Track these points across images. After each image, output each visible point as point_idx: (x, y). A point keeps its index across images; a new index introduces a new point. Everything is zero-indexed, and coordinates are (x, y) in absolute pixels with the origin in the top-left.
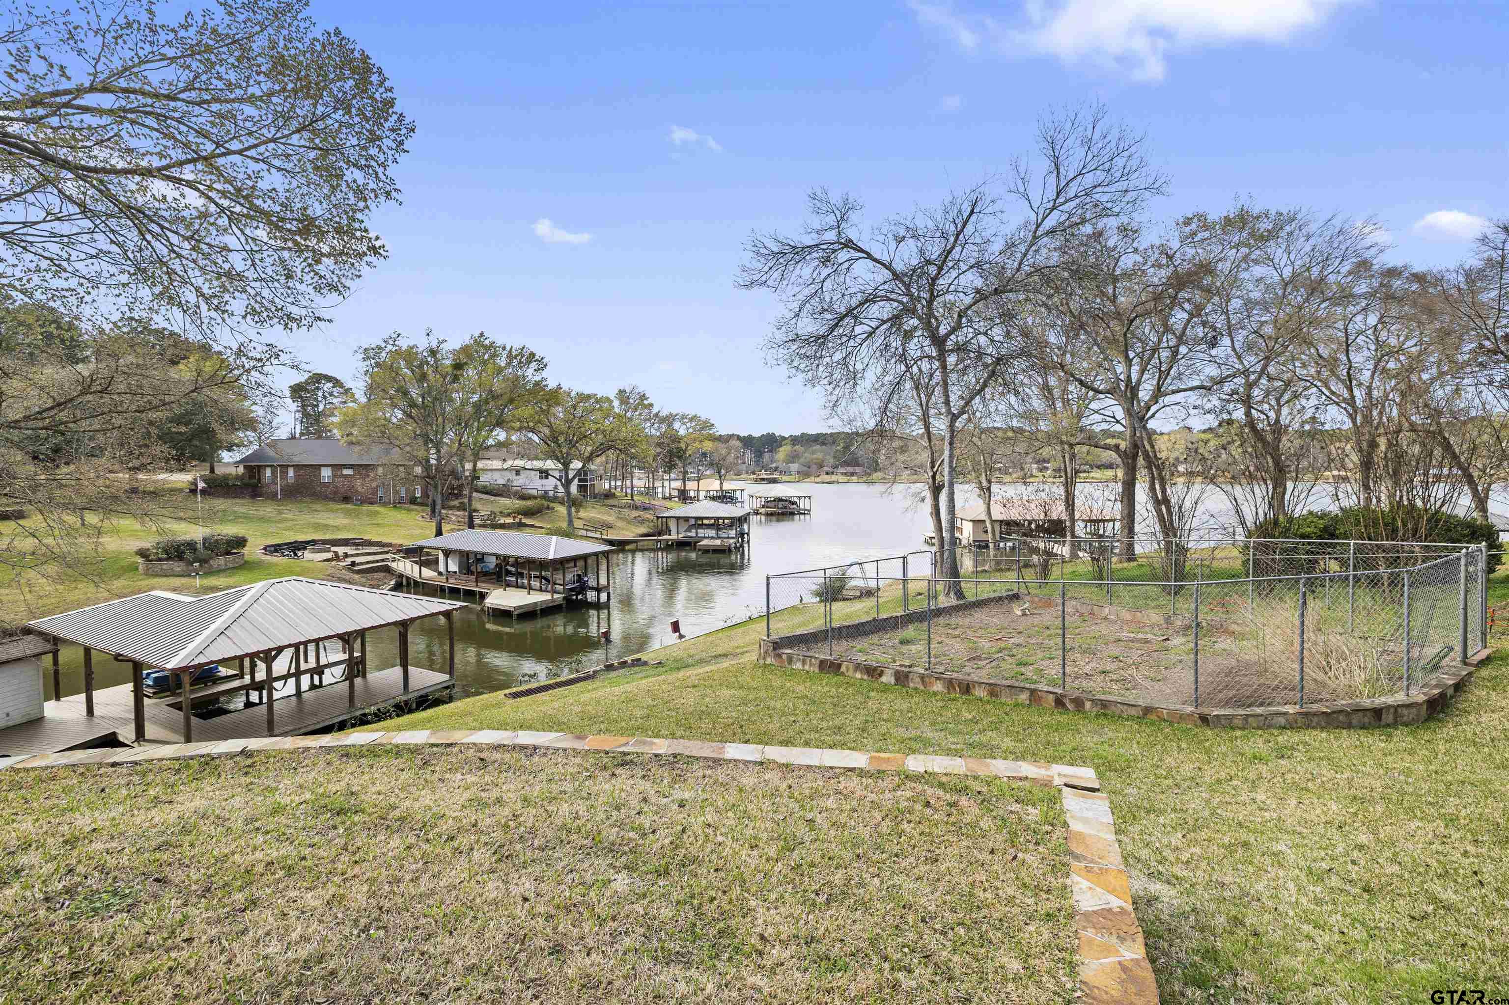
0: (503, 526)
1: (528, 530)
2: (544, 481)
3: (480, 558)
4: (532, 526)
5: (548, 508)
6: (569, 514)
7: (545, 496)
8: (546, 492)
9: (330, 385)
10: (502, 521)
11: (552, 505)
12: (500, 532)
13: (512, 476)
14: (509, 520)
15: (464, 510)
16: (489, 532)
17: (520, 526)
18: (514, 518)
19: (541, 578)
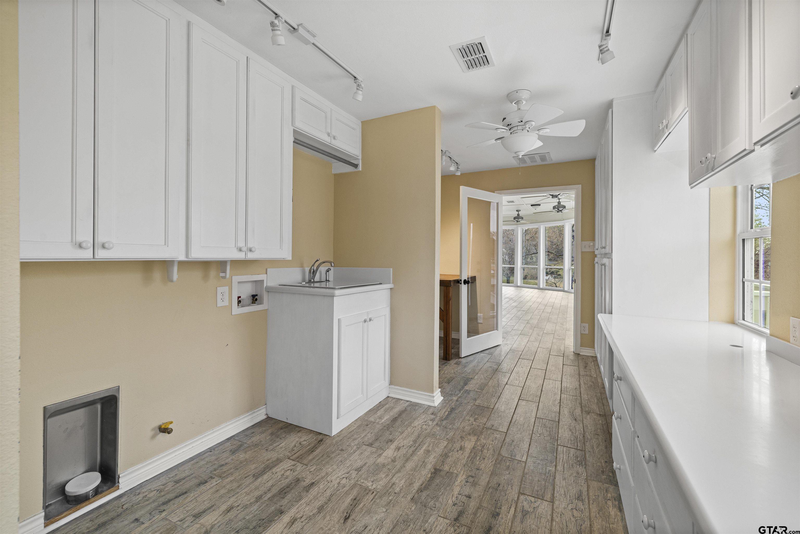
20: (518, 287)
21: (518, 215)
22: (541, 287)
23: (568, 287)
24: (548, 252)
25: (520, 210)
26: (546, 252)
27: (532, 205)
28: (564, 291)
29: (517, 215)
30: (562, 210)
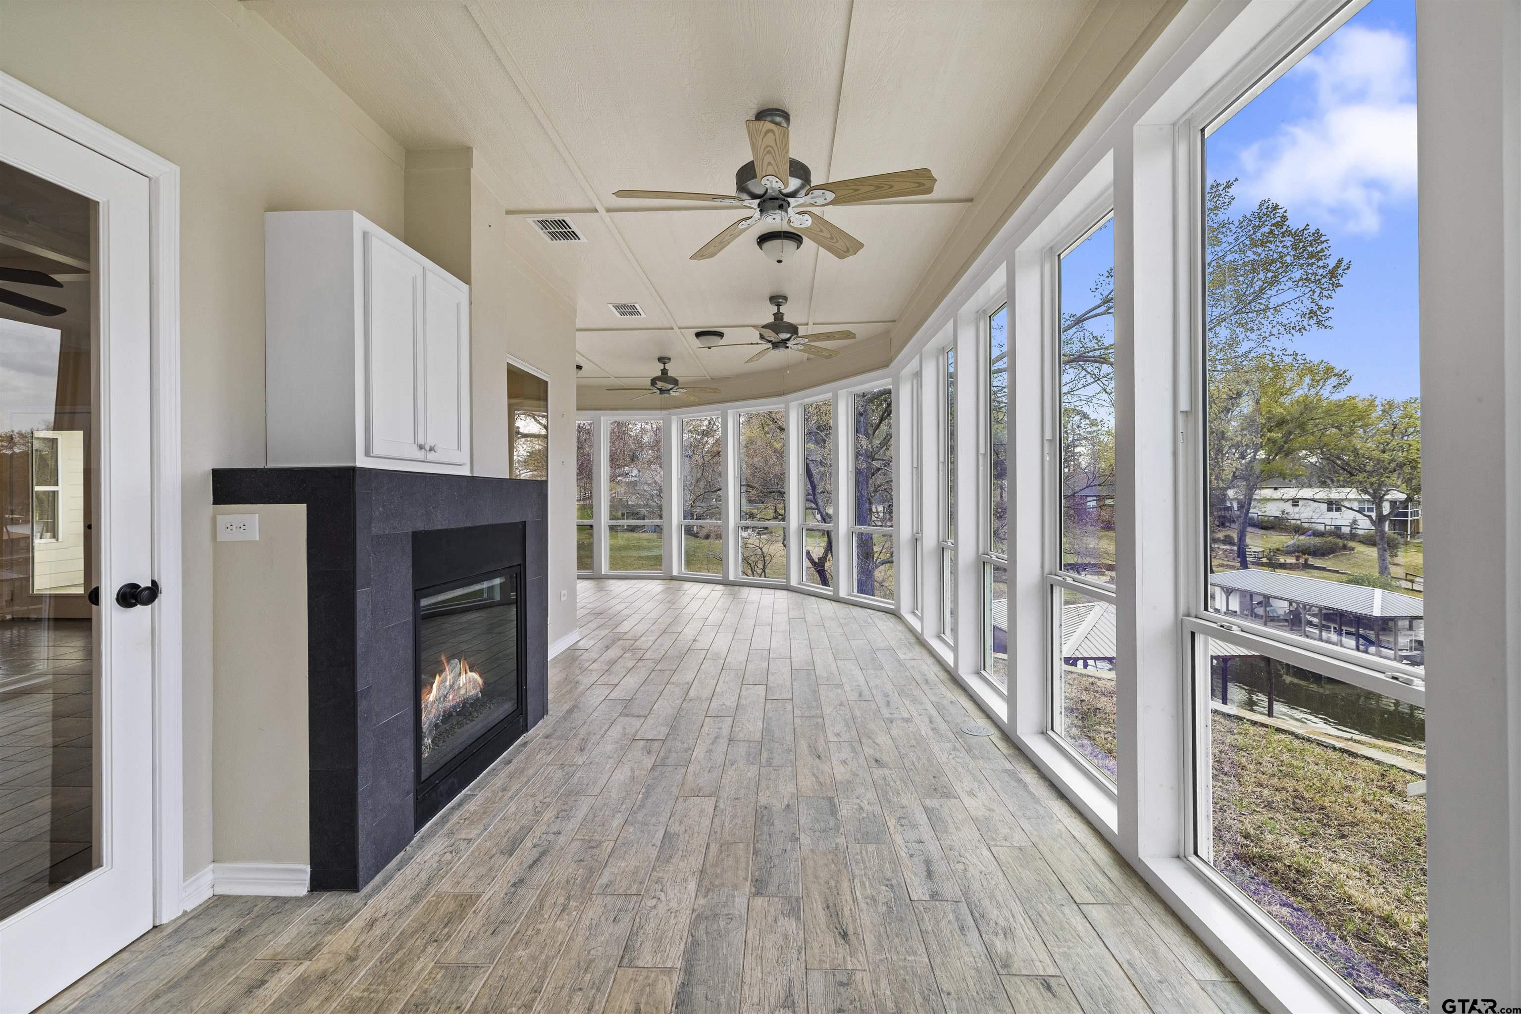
0: (1283, 566)
1: (1316, 573)
2: (1334, 514)
3: (1266, 600)
4: (1324, 569)
5: (1345, 547)
6: (1382, 559)
7: (1336, 532)
8: (1338, 528)
9: (1077, 418)
10: (1282, 561)
11: (1351, 544)
12: (1281, 573)
13: (1288, 507)
14: (1291, 560)
15: (1232, 543)
16: (1266, 572)
17: (1307, 566)
18: (1298, 558)
19: (1358, 636)
20: (673, 578)
21: (664, 372)
22: (731, 578)
23: (799, 577)
24: (748, 486)
25: (669, 359)
26: (741, 485)
27: (698, 335)
28: (787, 588)
29: (659, 374)
30: (788, 339)
